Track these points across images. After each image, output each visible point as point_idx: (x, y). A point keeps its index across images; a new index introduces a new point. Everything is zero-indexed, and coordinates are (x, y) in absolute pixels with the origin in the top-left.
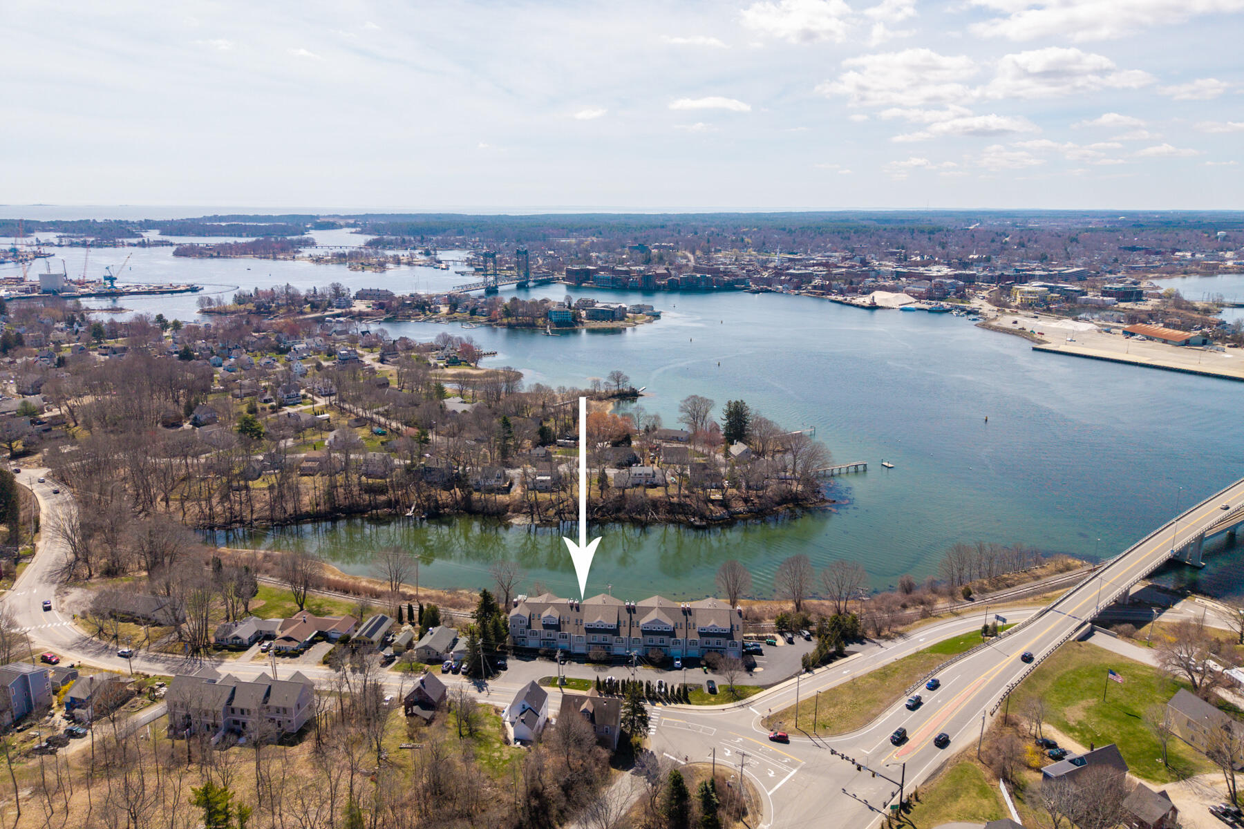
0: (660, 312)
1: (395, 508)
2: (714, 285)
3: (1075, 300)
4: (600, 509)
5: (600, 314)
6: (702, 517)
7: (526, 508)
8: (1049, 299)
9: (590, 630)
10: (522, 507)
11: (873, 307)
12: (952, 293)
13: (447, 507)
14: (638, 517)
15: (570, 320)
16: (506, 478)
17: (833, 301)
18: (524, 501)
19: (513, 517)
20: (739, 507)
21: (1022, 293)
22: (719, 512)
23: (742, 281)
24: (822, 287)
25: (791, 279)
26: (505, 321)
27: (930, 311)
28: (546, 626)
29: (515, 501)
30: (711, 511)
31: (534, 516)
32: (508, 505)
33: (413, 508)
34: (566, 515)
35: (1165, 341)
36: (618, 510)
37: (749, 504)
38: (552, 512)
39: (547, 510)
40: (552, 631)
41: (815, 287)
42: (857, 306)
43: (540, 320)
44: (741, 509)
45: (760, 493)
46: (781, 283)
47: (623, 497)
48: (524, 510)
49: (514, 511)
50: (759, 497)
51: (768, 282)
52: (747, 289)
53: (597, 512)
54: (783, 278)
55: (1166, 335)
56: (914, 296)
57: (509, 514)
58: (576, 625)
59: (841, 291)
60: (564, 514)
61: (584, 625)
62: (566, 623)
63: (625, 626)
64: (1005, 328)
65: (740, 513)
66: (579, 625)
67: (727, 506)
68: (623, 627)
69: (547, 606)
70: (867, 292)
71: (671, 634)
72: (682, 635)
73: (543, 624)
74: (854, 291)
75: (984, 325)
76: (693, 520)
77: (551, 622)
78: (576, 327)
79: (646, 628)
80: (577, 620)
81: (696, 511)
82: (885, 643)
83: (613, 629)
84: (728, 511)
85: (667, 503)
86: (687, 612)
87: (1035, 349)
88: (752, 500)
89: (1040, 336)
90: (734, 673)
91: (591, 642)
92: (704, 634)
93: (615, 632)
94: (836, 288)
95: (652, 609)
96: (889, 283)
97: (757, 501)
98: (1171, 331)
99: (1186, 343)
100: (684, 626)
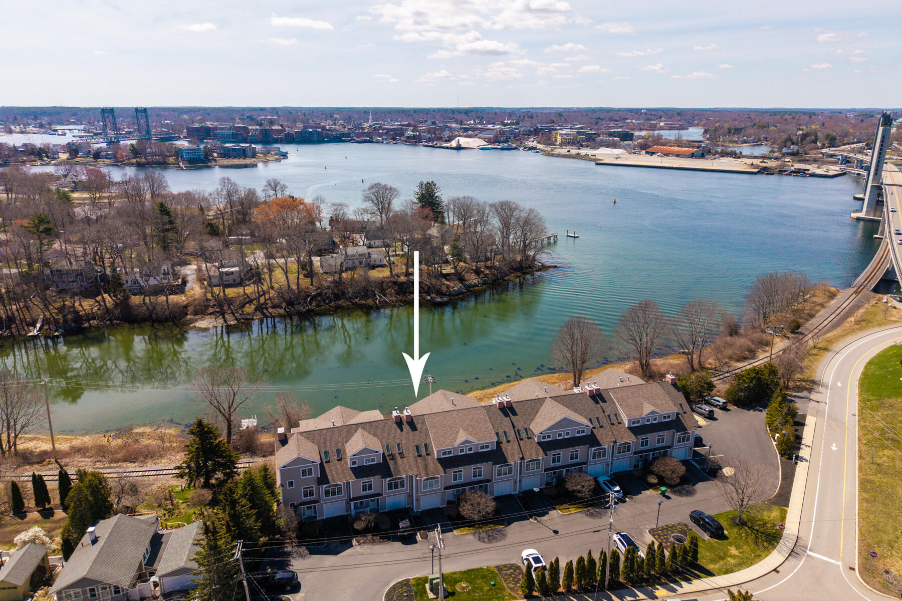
0: (287, 153)
1: (9, 328)
2: (325, 138)
3: (594, 140)
4: (313, 298)
5: (231, 153)
6: (440, 293)
7: (213, 307)
8: (578, 139)
9: (449, 462)
10: (207, 307)
11: (459, 148)
12: (512, 138)
13: (94, 318)
14: (363, 302)
15: (202, 157)
16: (176, 276)
17: (426, 146)
18: (208, 300)
19: (196, 320)
20: (473, 279)
21: (561, 134)
22: (456, 286)
23: (348, 135)
24: (414, 137)
25: (387, 133)
26: (134, 161)
27: (501, 149)
28: (360, 471)
29: (195, 300)
30: (448, 287)
31: (226, 316)
32: (186, 307)
33: (38, 325)
34: (270, 310)
35: (678, 156)
36: (337, 297)
37: (481, 276)
38: (250, 309)
39: (243, 306)
40: (374, 480)
41: (408, 137)
42: (447, 148)
43: (170, 159)
44: (475, 281)
45: (489, 263)
46: (380, 135)
47: (338, 283)
48: (211, 310)
49: (196, 313)
50: (487, 267)
51: (368, 134)
52: (352, 141)
53: (311, 303)
54: (381, 131)
55: (677, 151)
56: (486, 142)
57: (189, 317)
58: (418, 458)
59: (430, 140)
60: (267, 309)
61: (434, 454)
62: (398, 456)
63: (509, 442)
64: (566, 155)
65: (475, 285)
66: (424, 456)
67: (461, 279)
68: (507, 444)
69: (351, 430)
70: (449, 140)
71: (591, 440)
72: (606, 439)
73: (351, 468)
74: (440, 139)
75: (548, 154)
76: (429, 298)
77: (368, 460)
78: (210, 164)
79: (544, 437)
80: (417, 447)
81: (429, 288)
82: (813, 396)
83: (492, 451)
84: (464, 285)
85: (395, 283)
86: (597, 397)
87: (597, 164)
88: (483, 271)
89: (594, 157)
90: (700, 486)
91: (453, 482)
92: (638, 429)
93: (496, 455)
94: (425, 138)
95: (540, 401)
96: (462, 134)
97: (487, 272)
98: (680, 148)
99: (692, 156)
100: (604, 422)
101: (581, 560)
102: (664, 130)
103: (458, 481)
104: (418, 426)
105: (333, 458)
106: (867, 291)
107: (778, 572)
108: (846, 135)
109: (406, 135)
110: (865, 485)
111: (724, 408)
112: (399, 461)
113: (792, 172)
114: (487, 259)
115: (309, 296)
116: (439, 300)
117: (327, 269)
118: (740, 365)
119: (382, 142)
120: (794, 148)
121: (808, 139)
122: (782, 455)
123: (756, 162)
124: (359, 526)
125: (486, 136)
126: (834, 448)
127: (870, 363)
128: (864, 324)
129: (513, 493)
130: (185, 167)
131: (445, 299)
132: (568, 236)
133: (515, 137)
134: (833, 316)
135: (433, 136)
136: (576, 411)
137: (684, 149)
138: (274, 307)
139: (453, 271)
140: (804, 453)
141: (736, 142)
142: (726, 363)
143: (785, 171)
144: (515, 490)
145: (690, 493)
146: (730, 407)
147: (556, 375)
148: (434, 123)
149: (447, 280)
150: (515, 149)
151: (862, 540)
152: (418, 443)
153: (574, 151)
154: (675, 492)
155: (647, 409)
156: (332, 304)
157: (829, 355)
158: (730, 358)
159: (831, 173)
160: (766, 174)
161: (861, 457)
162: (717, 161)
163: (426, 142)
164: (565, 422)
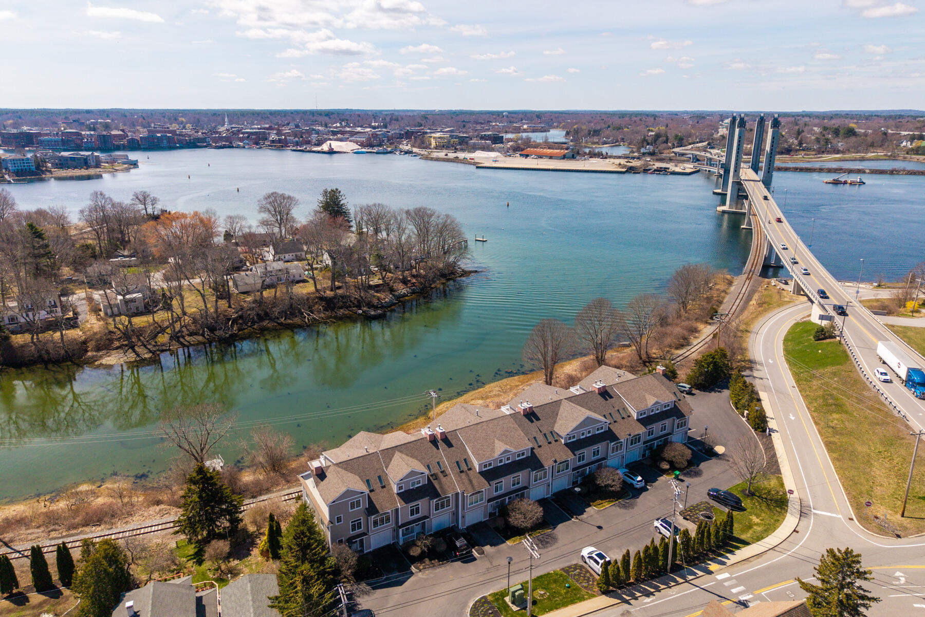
0: (137, 161)
2: (176, 143)
3: (467, 143)
4: (235, 321)
5: (70, 162)
6: (370, 305)
7: (119, 339)
8: (452, 142)
9: (491, 474)
10: (111, 341)
11: (331, 152)
12: (385, 141)
14: (290, 321)
15: (33, 168)
16: (64, 308)
17: (294, 150)
18: (111, 332)
19: (101, 357)
20: (402, 289)
21: (434, 138)
22: (386, 297)
23: (203, 140)
24: (280, 141)
25: (248, 137)
27: (377, 153)
29: (95, 334)
30: (379, 299)
31: (136, 348)
32: (85, 342)
34: (187, 338)
35: (551, 158)
36: (261, 318)
37: (409, 285)
38: (164, 338)
39: (156, 336)
41: (273, 141)
42: (318, 152)
44: (404, 291)
45: (414, 272)
46: (241, 140)
47: (260, 302)
48: (117, 344)
49: (98, 349)
50: (413, 276)
51: (227, 139)
52: (208, 146)
53: (232, 326)
54: (241, 136)
55: (549, 153)
56: (359, 145)
57: (89, 354)
58: (461, 474)
59: (297, 144)
60: (183, 337)
61: (475, 468)
62: (441, 475)
63: (540, 446)
64: (444, 159)
65: (405, 295)
66: (466, 471)
67: (392, 290)
68: (539, 449)
69: (389, 453)
70: (319, 143)
71: (609, 435)
72: (623, 432)
73: (398, 494)
74: (308, 142)
75: (427, 158)
76: (360, 312)
77: (413, 484)
78: (44, 176)
79: (570, 438)
80: (457, 463)
81: (358, 301)
82: (756, 374)
83: (527, 457)
84: (393, 295)
85: (322, 299)
86: (605, 393)
87: (477, 167)
88: (410, 281)
89: (473, 161)
90: (703, 466)
91: (495, 494)
92: (646, 420)
93: (531, 462)
94: (291, 142)
95: (557, 403)
96: (331, 137)
97: (414, 280)
98: (552, 150)
99: (564, 157)
100: (617, 416)
101: (647, 548)
102: (528, 132)
103: (500, 492)
104: (453, 442)
105: (376, 485)
106: (756, 277)
107: (797, 532)
108: (690, 135)
109: (271, 139)
110: (830, 446)
111: (690, 393)
112: (443, 479)
113: (655, 170)
114: (412, 267)
115: (229, 320)
116: (373, 313)
117: (242, 289)
118: (680, 352)
119: (244, 147)
120: (650, 148)
121: (661, 139)
122: (756, 430)
123: (623, 161)
124: (415, 552)
125: (358, 139)
126: (793, 418)
127: (786, 340)
128: (766, 306)
129: (546, 497)
130: (13, 180)
131: (379, 312)
132: (476, 240)
133: (388, 140)
134: (738, 301)
135: (301, 139)
136: (590, 409)
137: (556, 151)
138: (191, 334)
139: (381, 282)
140: (772, 424)
141: (597, 143)
142: (668, 352)
143: (649, 170)
144: (548, 493)
145: (698, 474)
146: (694, 391)
147: (516, 378)
148: (297, 126)
149: (377, 292)
150: (390, 152)
151: (848, 494)
152: (458, 460)
153: (452, 155)
154: (685, 475)
155: (651, 401)
156: (255, 327)
157: (752, 335)
158: (670, 346)
159: (688, 171)
160: (634, 173)
161: (816, 423)
162: (587, 162)
163: (293, 146)
164: (588, 421)
